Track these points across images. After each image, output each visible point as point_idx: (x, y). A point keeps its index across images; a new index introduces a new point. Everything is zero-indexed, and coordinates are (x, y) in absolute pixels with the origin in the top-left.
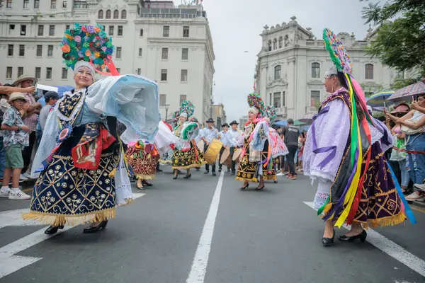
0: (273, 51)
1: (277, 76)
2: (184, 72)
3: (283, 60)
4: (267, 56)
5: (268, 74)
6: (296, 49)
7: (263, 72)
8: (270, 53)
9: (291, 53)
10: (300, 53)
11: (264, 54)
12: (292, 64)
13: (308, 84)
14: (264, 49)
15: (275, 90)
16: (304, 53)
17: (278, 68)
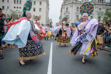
0: (66, 3)
1: (67, 11)
2: (40, 9)
3: (69, 6)
4: (64, 5)
5: (64, 10)
6: (73, 3)
7: (63, 10)
8: (65, 4)
9: (71, 4)
10: (74, 4)
11: (63, 4)
12: (71, 7)
13: (76, 13)
14: (63, 3)
15: (66, 15)
16: (75, 4)
17: (67, 8)
